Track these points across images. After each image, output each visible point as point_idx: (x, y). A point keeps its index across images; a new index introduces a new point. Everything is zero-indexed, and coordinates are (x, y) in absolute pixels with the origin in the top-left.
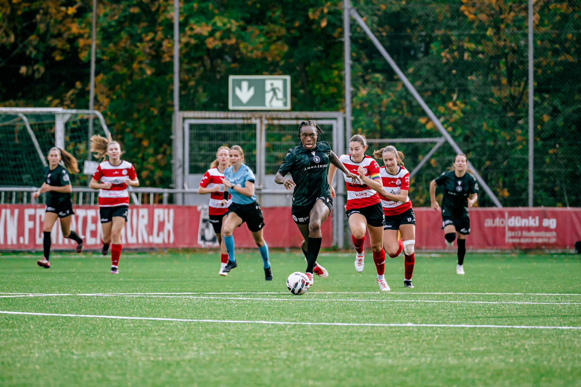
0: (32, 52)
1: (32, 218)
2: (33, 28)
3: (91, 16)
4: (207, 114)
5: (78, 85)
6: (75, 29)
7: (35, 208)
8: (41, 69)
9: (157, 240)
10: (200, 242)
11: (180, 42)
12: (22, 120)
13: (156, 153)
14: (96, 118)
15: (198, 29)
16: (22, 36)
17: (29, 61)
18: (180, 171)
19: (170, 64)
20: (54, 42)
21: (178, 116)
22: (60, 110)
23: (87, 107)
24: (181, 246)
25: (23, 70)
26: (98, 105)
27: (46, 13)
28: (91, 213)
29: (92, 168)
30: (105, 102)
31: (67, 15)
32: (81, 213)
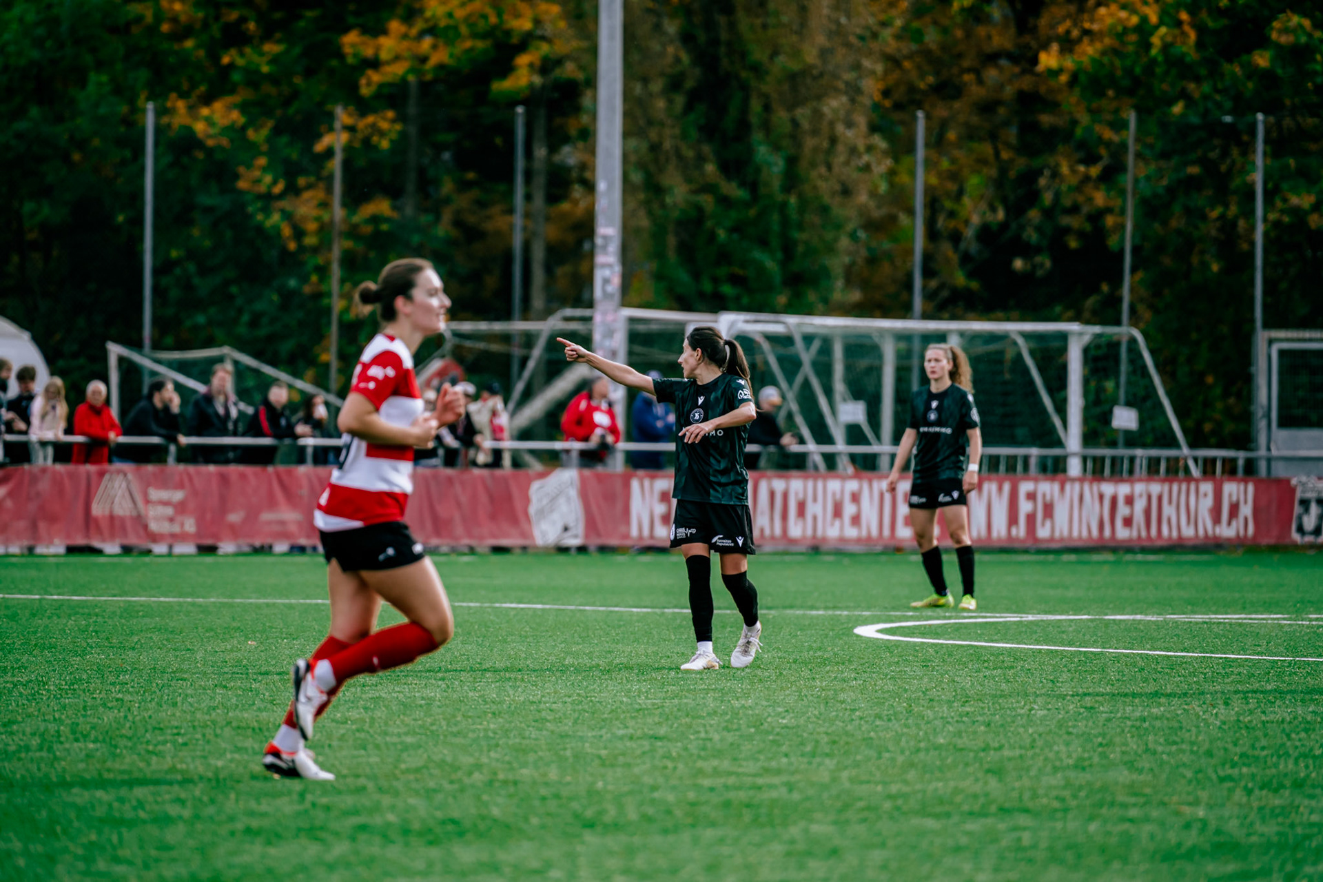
0: (1032, 236)
1: (1031, 496)
2: (1033, 197)
3: (1127, 180)
4: (1307, 334)
5: (1105, 288)
6: (1100, 198)
7: (1036, 480)
8: (1045, 262)
9: (1227, 531)
10: (1296, 537)
11: (1265, 220)
12: (1015, 343)
13: (1226, 394)
14: (1133, 341)
15: (1294, 200)
16: (1016, 210)
17: (1027, 251)
18: (1263, 424)
19: (1251, 255)
20: (1066, 221)
21: (1261, 336)
22: (1074, 327)
23: (1118, 322)
24: (1265, 541)
25: (1018, 264)
26: (1135, 320)
27: (1055, 174)
28: (1123, 489)
29: (1125, 418)
30: (1147, 315)
31: (1087, 179)
32: (1108, 489)
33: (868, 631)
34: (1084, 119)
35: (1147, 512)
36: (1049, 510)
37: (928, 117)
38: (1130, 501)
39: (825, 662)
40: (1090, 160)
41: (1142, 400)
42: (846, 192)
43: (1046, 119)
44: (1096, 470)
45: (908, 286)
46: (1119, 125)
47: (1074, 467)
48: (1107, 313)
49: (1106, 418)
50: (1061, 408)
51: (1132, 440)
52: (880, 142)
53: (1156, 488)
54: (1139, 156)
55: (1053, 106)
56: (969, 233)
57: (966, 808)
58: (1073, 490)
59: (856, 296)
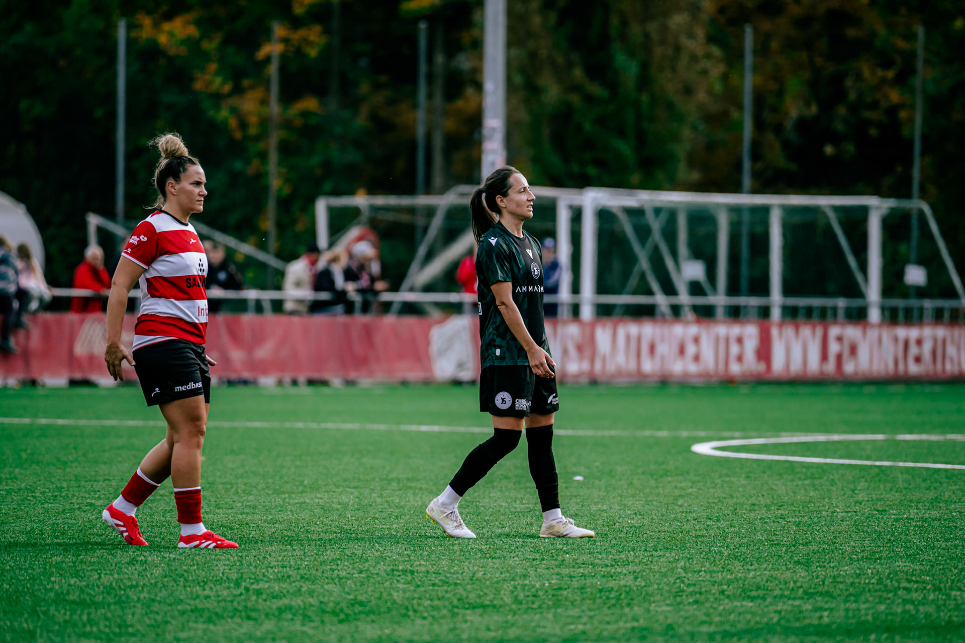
0: (839, 127)
1: (840, 339)
2: (840, 95)
3: (917, 82)
5: (899, 169)
6: (895, 96)
7: (843, 325)
8: (850, 148)
12: (826, 215)
14: (921, 214)
16: (827, 106)
17: (836, 139)
20: (867, 114)
22: (872, 201)
23: (908, 196)
25: (829, 150)
26: (923, 195)
27: (859, 77)
28: (913, 333)
29: (915, 275)
30: (932, 190)
31: (884, 80)
32: (902, 332)
33: (703, 449)
34: (882, 31)
35: (934, 352)
36: (853, 350)
37: (756, 31)
38: (919, 342)
39: (666, 473)
40: (887, 64)
41: (930, 261)
42: (688, 91)
43: (852, 32)
44: (892, 317)
45: (739, 166)
46: (910, 37)
47: (874, 315)
48: (901, 190)
49: (900, 274)
50: (864, 267)
51: (920, 292)
52: (716, 51)
53: (941, 332)
54: (927, 62)
55: (855, 20)
56: (789, 124)
57: (777, 592)
58: (873, 334)
59: (695, 176)
